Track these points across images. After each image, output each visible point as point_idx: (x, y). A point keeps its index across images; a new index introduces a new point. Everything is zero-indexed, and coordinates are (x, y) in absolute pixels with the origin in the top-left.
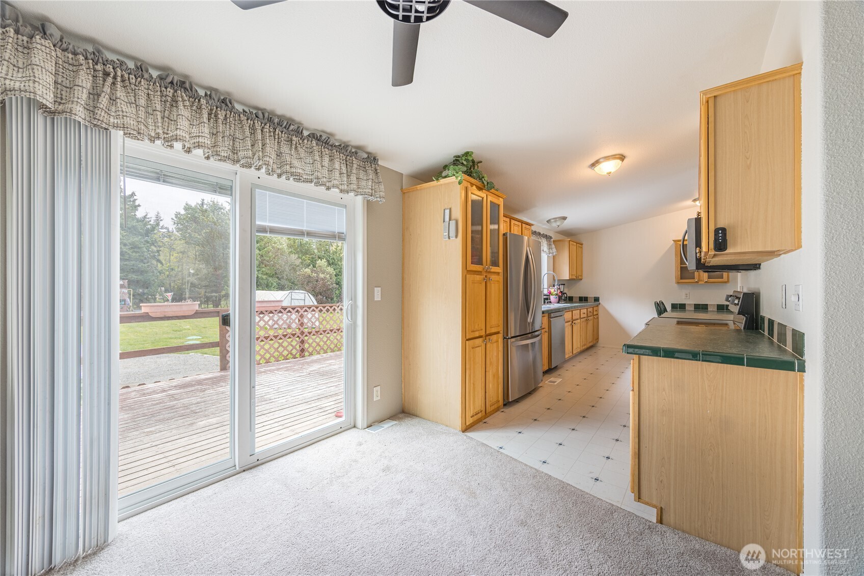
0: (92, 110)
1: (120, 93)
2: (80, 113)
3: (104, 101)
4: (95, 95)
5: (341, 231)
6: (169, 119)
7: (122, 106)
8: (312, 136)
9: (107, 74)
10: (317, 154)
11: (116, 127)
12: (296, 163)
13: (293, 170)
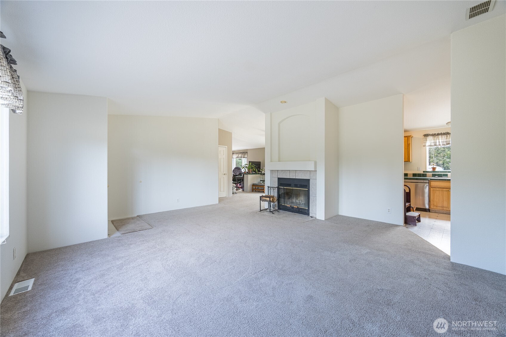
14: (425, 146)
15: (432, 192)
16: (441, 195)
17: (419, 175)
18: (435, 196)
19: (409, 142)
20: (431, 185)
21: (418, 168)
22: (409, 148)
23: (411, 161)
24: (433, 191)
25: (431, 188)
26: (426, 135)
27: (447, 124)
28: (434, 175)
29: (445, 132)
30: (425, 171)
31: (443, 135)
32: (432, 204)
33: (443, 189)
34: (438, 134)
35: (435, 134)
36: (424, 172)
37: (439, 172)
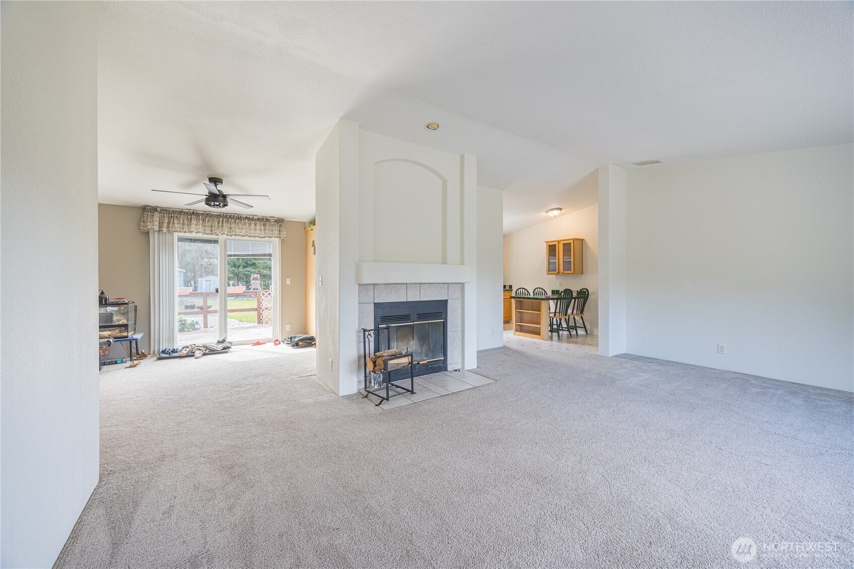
0: (168, 228)
1: (176, 221)
2: (165, 229)
3: (171, 225)
4: (169, 223)
5: (270, 253)
6: (190, 225)
7: (176, 225)
8: (246, 218)
9: (172, 216)
10: (247, 225)
11: (174, 231)
12: (237, 230)
13: (236, 233)
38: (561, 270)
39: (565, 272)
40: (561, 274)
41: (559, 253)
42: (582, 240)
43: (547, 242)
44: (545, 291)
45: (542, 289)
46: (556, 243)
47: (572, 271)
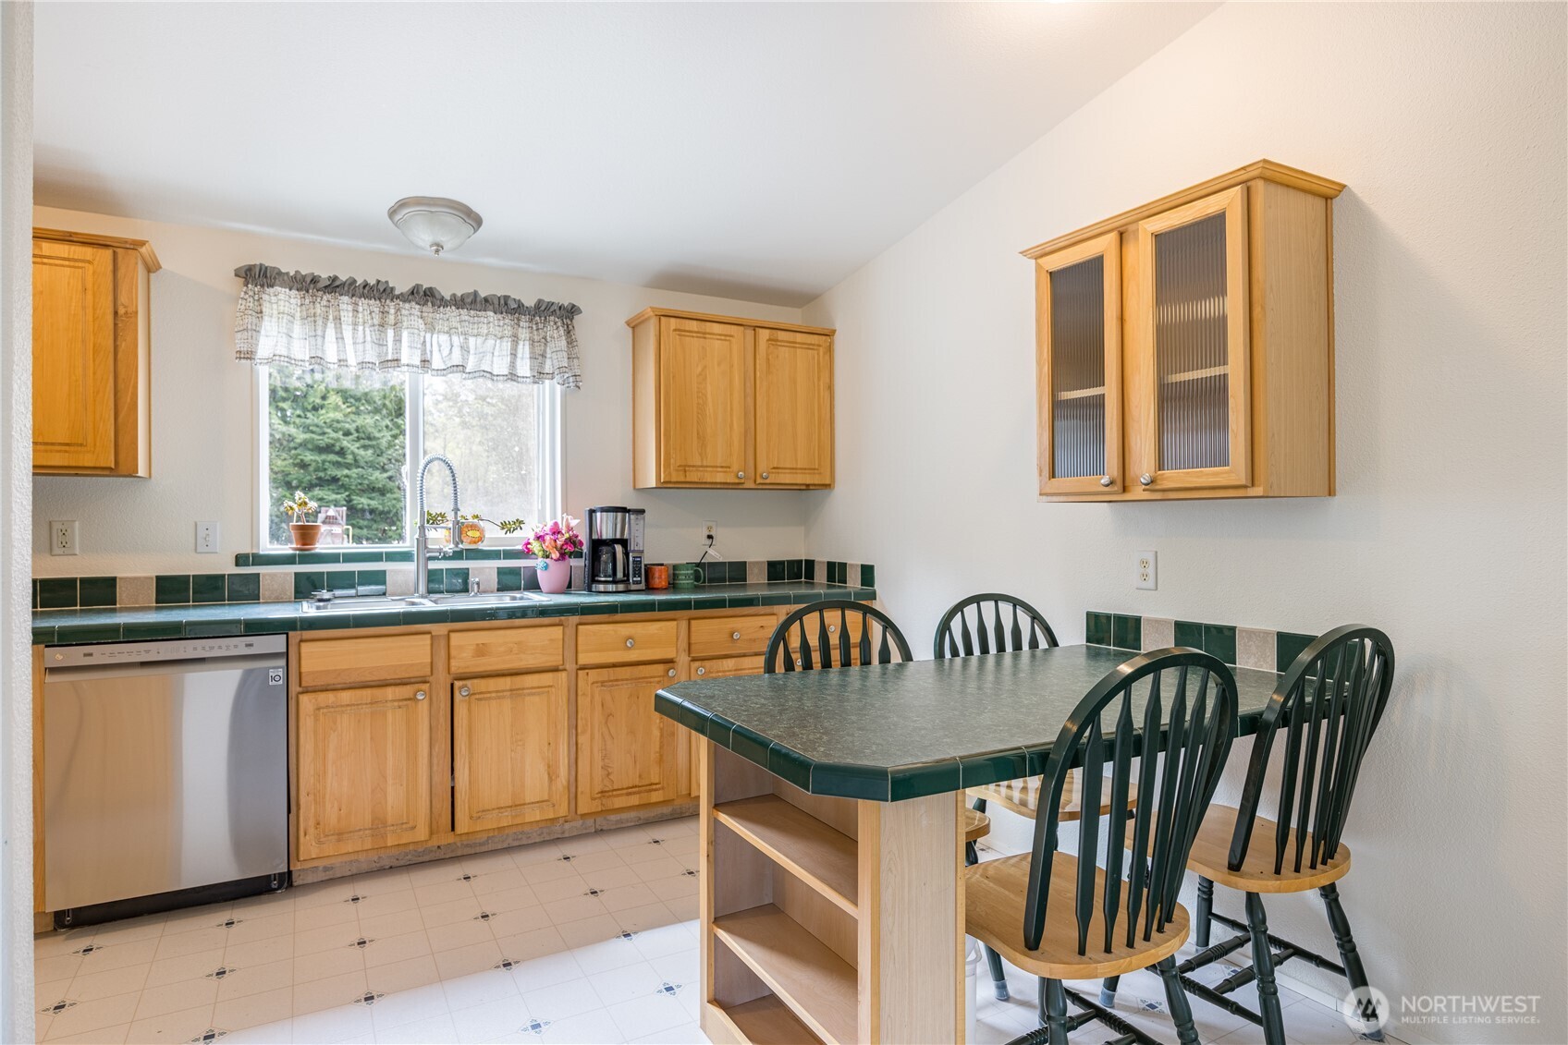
14: (248, 355)
15: (307, 724)
16: (369, 737)
17: (210, 588)
18: (331, 755)
19: (123, 299)
20: (304, 669)
21: (202, 533)
22: (123, 346)
23: (140, 473)
24: (316, 719)
25: (304, 699)
26: (258, 277)
27: (392, 213)
28: (305, 587)
29: (372, 282)
30: (247, 556)
31: (362, 296)
32: (312, 823)
33: (378, 693)
34: (334, 286)
35: (315, 280)
36: (241, 560)
37: (333, 558)
38: (1143, 464)
39: (1173, 477)
40: (1138, 493)
41: (1122, 320)
42: (1327, 195)
43: (1041, 254)
44: (1035, 617)
45: (1016, 603)
46: (1105, 245)
47: (1235, 470)
